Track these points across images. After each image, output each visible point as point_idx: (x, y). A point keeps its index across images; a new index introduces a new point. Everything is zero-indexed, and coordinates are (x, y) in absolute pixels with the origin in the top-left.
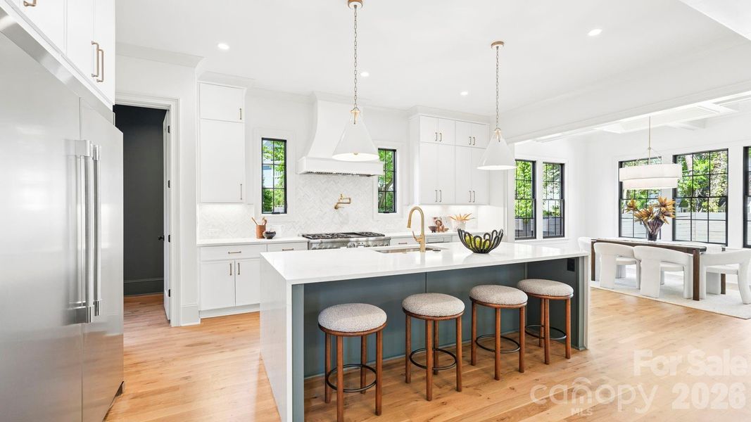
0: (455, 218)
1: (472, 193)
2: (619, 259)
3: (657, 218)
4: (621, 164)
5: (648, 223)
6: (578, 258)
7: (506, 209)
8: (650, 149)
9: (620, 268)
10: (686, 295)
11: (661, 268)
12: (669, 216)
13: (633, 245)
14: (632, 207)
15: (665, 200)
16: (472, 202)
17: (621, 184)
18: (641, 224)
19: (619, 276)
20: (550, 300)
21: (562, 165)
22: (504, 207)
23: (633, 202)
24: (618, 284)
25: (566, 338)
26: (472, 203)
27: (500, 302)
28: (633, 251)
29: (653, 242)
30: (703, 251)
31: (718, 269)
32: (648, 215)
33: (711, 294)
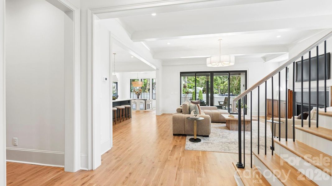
4: (131, 80)
5: (138, 95)
8: (138, 78)
11: (140, 104)
25: (129, 115)
30: (147, 100)
31: (148, 103)
32: (138, 93)
33: (147, 109)
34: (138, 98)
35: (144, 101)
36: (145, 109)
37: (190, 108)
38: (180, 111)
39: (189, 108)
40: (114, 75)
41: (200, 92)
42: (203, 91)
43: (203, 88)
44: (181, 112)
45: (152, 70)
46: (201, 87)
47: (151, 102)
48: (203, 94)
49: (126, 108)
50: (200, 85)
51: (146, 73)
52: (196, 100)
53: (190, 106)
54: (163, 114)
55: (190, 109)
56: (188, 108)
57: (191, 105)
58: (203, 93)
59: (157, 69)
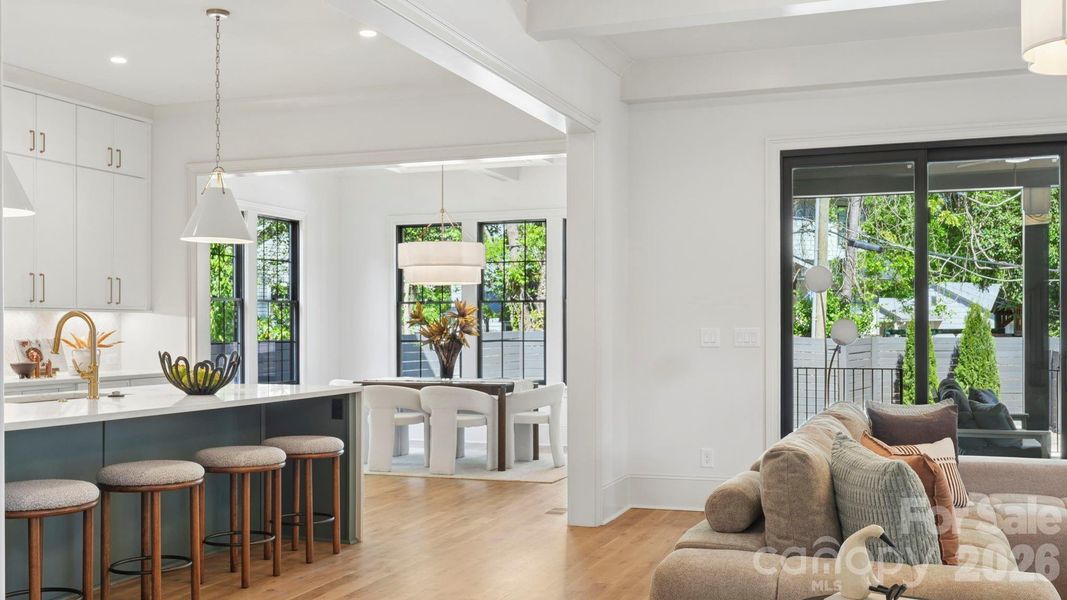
0: (74, 342)
1: (114, 282)
2: (398, 416)
3: (453, 337)
4: (401, 233)
5: (441, 346)
6: (347, 395)
7: (193, 320)
8: (443, 211)
9: (400, 432)
10: (489, 467)
11: (458, 421)
12: (469, 333)
13: (419, 386)
14: (418, 318)
15: (465, 305)
16: (115, 303)
17: (400, 273)
18: (431, 348)
19: (400, 450)
20: (314, 459)
21: (295, 224)
22: (189, 316)
23: (419, 308)
24: (397, 464)
25: (334, 521)
26: (114, 305)
27: (250, 463)
28: (418, 398)
29: (448, 379)
30: (510, 388)
31: (529, 417)
32: (441, 331)
33: (519, 460)
34: (447, 372)
35: (486, 402)
36: (502, 467)
37: (844, 488)
38: (743, 516)
39: (834, 491)
40: (215, 189)
41: (974, 322)
42: (1004, 313)
43: (994, 291)
44: (755, 523)
45: (540, 139)
46: (983, 285)
47: (545, 411)
48: (995, 341)
49: (292, 459)
50: (971, 265)
51: (515, 173)
52: (921, 399)
53: (840, 466)
54: (635, 517)
55: (846, 504)
56: (822, 490)
57: (854, 466)
58: (999, 331)
59: (577, 130)
